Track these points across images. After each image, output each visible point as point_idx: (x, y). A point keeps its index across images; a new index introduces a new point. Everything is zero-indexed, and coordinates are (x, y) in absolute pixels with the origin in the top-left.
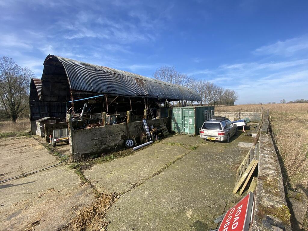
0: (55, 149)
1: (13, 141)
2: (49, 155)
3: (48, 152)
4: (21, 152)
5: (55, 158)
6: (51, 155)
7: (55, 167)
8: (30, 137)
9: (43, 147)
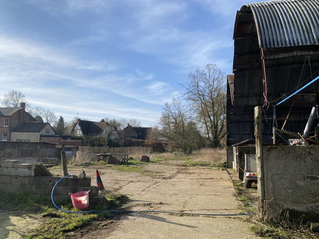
0: (247, 191)
1: (203, 171)
2: (232, 197)
3: (233, 193)
4: (202, 185)
5: (237, 204)
6: (235, 198)
7: (227, 217)
8: (223, 170)
9: (231, 184)
